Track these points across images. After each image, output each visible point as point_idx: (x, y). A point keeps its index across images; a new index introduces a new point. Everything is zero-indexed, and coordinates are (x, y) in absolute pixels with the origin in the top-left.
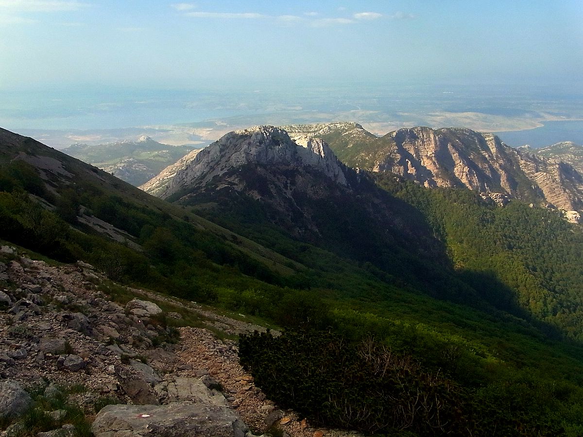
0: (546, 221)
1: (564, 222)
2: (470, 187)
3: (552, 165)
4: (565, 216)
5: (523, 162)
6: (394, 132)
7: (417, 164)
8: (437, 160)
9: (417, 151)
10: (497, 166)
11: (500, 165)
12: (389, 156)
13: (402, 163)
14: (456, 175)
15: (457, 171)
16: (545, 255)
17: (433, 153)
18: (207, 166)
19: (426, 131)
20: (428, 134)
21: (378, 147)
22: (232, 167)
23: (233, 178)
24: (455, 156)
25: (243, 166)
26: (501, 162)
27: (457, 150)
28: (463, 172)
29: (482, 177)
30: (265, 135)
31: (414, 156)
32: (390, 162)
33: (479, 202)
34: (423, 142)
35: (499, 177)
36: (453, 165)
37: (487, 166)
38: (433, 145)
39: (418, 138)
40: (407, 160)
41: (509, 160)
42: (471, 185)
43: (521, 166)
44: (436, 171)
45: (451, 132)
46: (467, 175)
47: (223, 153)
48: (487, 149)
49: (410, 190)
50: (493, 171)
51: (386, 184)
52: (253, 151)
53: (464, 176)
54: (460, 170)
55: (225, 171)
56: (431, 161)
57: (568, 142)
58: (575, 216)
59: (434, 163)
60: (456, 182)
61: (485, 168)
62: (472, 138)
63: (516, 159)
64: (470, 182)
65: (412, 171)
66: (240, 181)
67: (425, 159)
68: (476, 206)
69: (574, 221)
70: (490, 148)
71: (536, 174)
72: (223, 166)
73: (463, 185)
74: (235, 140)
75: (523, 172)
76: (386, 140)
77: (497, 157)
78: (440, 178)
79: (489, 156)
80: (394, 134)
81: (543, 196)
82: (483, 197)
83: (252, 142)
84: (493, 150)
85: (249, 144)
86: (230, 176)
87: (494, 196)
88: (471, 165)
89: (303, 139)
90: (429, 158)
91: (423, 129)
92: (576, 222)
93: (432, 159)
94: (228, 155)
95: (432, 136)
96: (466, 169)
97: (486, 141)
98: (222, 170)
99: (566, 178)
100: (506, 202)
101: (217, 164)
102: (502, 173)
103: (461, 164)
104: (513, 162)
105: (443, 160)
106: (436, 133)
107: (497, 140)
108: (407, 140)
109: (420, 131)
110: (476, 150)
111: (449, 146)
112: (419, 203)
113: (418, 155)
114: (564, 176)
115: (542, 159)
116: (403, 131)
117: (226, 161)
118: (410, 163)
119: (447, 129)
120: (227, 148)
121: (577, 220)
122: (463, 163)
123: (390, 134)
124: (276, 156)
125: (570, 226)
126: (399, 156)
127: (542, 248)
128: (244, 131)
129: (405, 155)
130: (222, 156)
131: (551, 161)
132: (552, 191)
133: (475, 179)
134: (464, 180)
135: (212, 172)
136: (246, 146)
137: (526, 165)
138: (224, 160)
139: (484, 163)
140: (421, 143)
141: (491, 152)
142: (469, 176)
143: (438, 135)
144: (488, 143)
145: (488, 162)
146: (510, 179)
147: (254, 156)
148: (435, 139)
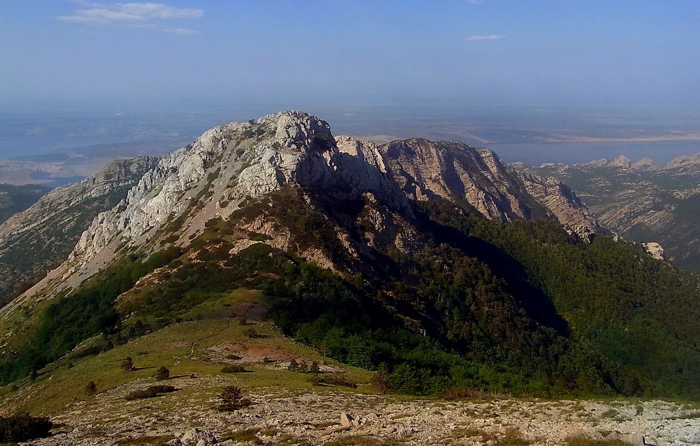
2: (490, 219)
3: (552, 186)
4: (648, 251)
5: (528, 183)
6: (385, 145)
8: (446, 183)
9: (418, 172)
10: (503, 189)
11: (507, 189)
14: (470, 202)
15: (470, 197)
17: (439, 174)
18: (179, 199)
19: (424, 144)
20: (427, 148)
22: (249, 198)
23: (257, 223)
24: (464, 177)
25: (275, 196)
26: (506, 183)
27: (465, 168)
28: (478, 199)
30: (303, 129)
31: (415, 178)
34: (423, 160)
35: (509, 201)
36: (464, 189)
38: (436, 163)
39: (415, 154)
40: (413, 184)
41: (514, 182)
42: (490, 215)
43: (527, 189)
46: (484, 203)
47: (212, 170)
48: (486, 168)
50: (503, 196)
52: (289, 161)
53: (481, 204)
54: (474, 196)
55: (233, 207)
56: (439, 186)
58: (658, 249)
59: (444, 188)
62: (468, 154)
63: (519, 180)
64: (490, 212)
65: (421, 198)
66: (276, 228)
67: (430, 183)
69: (658, 257)
70: (489, 166)
71: (547, 198)
72: (223, 198)
73: (480, 215)
74: (234, 142)
75: (531, 196)
77: (499, 177)
79: (492, 177)
80: (386, 149)
82: (568, 231)
83: (281, 142)
84: (494, 170)
85: (276, 146)
86: (251, 219)
87: (578, 229)
90: (435, 181)
91: (420, 141)
92: (661, 258)
93: (439, 183)
94: (227, 175)
95: (433, 151)
96: (482, 195)
97: (483, 158)
98: (223, 205)
99: (568, 202)
101: (207, 192)
102: (511, 198)
103: (474, 187)
104: (518, 183)
105: (451, 179)
106: (438, 147)
107: (495, 158)
108: (403, 156)
109: (416, 143)
110: (478, 172)
111: (456, 164)
113: (420, 178)
115: (540, 179)
116: (396, 145)
117: (228, 186)
118: (417, 188)
120: (220, 158)
121: (662, 255)
122: (476, 186)
124: (328, 173)
125: (658, 263)
126: (403, 179)
128: (248, 124)
130: (212, 177)
131: (551, 182)
133: (494, 208)
134: (482, 210)
135: (196, 211)
136: (269, 153)
137: (534, 188)
138: (219, 183)
139: (490, 186)
140: (420, 160)
141: (491, 172)
142: (486, 204)
143: (440, 149)
144: (486, 160)
145: (492, 185)
146: (522, 206)
147: (292, 173)
148: (438, 156)
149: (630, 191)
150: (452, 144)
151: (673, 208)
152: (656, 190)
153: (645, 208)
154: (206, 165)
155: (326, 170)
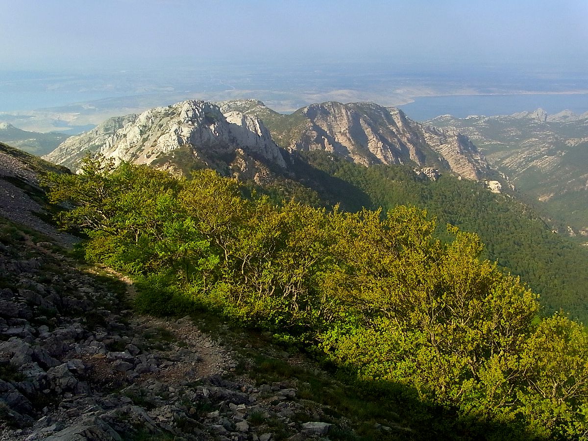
0: (475, 193)
1: (489, 192)
2: (385, 163)
3: (451, 137)
4: (488, 187)
5: (427, 135)
6: (305, 107)
7: (332, 141)
8: (352, 136)
9: (330, 127)
10: (405, 140)
11: (408, 139)
12: (304, 134)
13: (319, 140)
14: (371, 150)
15: (371, 146)
16: (482, 228)
17: (347, 129)
18: (126, 153)
19: (337, 106)
20: (339, 109)
21: (291, 124)
22: (162, 153)
23: (165, 167)
24: (368, 131)
25: (176, 152)
26: (408, 135)
27: (369, 124)
28: (377, 148)
29: (396, 153)
30: (197, 112)
31: (328, 132)
32: (306, 140)
34: (335, 118)
35: (408, 150)
36: (366, 140)
37: (396, 140)
38: (345, 121)
39: (330, 114)
40: (323, 137)
41: (415, 134)
42: (386, 160)
43: (426, 139)
44: (352, 147)
45: (358, 107)
46: (381, 151)
47: (145, 136)
48: (393, 124)
50: (403, 145)
52: (186, 131)
53: (379, 152)
54: (374, 146)
55: (154, 158)
56: (345, 138)
57: (447, 115)
58: (497, 185)
59: (349, 139)
60: (372, 158)
61: (395, 142)
62: (379, 112)
63: (420, 132)
64: (386, 158)
65: (329, 148)
66: (175, 169)
67: (339, 136)
69: (496, 191)
70: (396, 121)
71: (441, 146)
72: (149, 153)
73: (378, 161)
74: (158, 119)
75: (428, 145)
76: (297, 117)
77: (403, 130)
78: (356, 154)
79: (397, 130)
80: (306, 110)
81: (449, 167)
82: (417, 172)
83: (183, 120)
84: (400, 124)
85: (179, 123)
86: (162, 165)
87: (427, 170)
88: (382, 139)
89: (236, 116)
90: (344, 134)
91: (335, 104)
92: (499, 192)
93: (346, 136)
94: (152, 139)
95: (344, 111)
96: (380, 144)
97: (392, 115)
98: (148, 157)
99: (464, 149)
100: (437, 177)
101: (140, 150)
102: (410, 146)
103: (375, 139)
104: (419, 135)
105: (357, 135)
106: (347, 108)
107: (402, 115)
108: (319, 116)
109: (331, 106)
110: (382, 124)
111: (361, 121)
113: (331, 132)
114: (462, 147)
115: (442, 131)
116: (314, 107)
117: (152, 146)
118: (326, 140)
119: (353, 103)
120: (149, 129)
121: (499, 190)
122: (377, 138)
123: (300, 110)
124: (212, 138)
125: (495, 196)
126: (315, 134)
127: (478, 221)
128: (167, 108)
129: (321, 132)
130: (145, 140)
131: (451, 133)
132: (457, 162)
133: (390, 154)
134: (379, 156)
135: (134, 160)
136: (175, 127)
137: (431, 138)
138: (148, 144)
139: (393, 137)
140: (333, 119)
141: (397, 126)
142: (383, 151)
143: (349, 110)
144: (394, 117)
145: (396, 136)
146: (419, 153)
147: (187, 138)
148: (347, 115)
149: (534, 140)
150: (366, 104)
151: (563, 154)
152: (556, 138)
153: (541, 153)
154: (142, 133)
155: (212, 136)
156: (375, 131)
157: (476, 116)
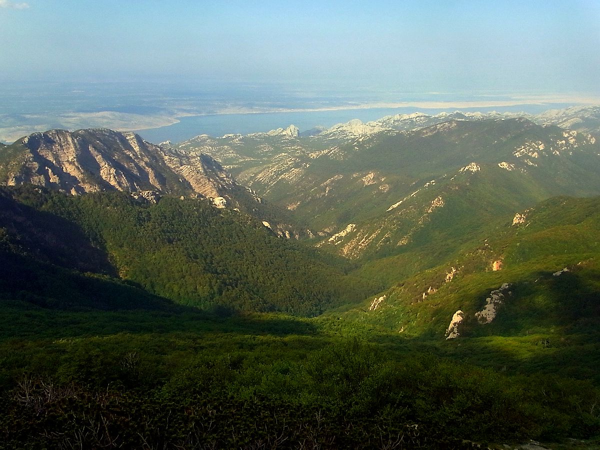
0: (198, 210)
1: (214, 209)
2: (120, 189)
3: (194, 157)
4: (213, 203)
5: (167, 157)
6: (25, 137)
7: (58, 171)
8: (80, 164)
9: (56, 157)
10: (142, 164)
11: (146, 163)
12: (24, 166)
13: (42, 171)
14: (104, 177)
15: (104, 173)
16: (203, 242)
17: (74, 157)
19: (62, 134)
20: (65, 137)
21: (9, 155)
24: (99, 158)
26: (146, 159)
27: (99, 151)
28: (110, 174)
29: (130, 177)
31: (54, 162)
32: (26, 172)
33: (132, 203)
34: (61, 146)
35: (147, 174)
36: (99, 168)
37: (133, 165)
38: (72, 149)
39: (55, 142)
40: (46, 168)
41: (154, 157)
42: (120, 186)
43: (166, 162)
44: (81, 176)
45: (90, 133)
46: (114, 177)
48: (130, 148)
49: (57, 200)
50: (140, 169)
51: (27, 198)
53: (112, 178)
54: (107, 172)
56: (74, 167)
57: (204, 135)
58: (222, 201)
59: (78, 168)
60: (104, 185)
61: (132, 167)
62: (113, 138)
63: (159, 156)
64: (120, 184)
65: (54, 179)
67: (67, 165)
68: (129, 207)
69: (221, 206)
70: (133, 146)
71: (181, 168)
73: (112, 187)
75: (169, 168)
76: (18, 147)
77: (141, 155)
78: (87, 183)
79: (134, 155)
80: (26, 140)
81: (191, 187)
82: (135, 197)
84: (137, 149)
87: (146, 194)
88: (117, 165)
90: (71, 163)
91: (59, 132)
92: (224, 207)
93: (74, 164)
95: (70, 139)
96: (113, 171)
97: (128, 140)
99: (208, 168)
100: (158, 199)
102: (149, 170)
103: (106, 166)
104: (158, 158)
105: (86, 163)
106: (73, 135)
107: (138, 139)
108: (43, 145)
109: (55, 134)
110: (118, 150)
111: (91, 149)
112: (69, 213)
113: (58, 162)
114: (205, 167)
115: (184, 153)
116: (36, 136)
118: (50, 171)
119: (84, 130)
121: (224, 205)
122: (109, 165)
123: (20, 141)
125: (220, 211)
126: (36, 165)
127: (199, 236)
129: (44, 162)
131: (193, 154)
132: (198, 181)
133: (124, 180)
134: (113, 183)
137: (171, 160)
139: (130, 162)
140: (59, 148)
141: (134, 151)
142: (116, 177)
143: (76, 138)
144: (130, 142)
145: (133, 161)
146: (158, 176)
148: (75, 144)
150: (99, 130)
151: (308, 166)
152: (303, 152)
153: (288, 167)
156: (108, 158)
157: (232, 135)
